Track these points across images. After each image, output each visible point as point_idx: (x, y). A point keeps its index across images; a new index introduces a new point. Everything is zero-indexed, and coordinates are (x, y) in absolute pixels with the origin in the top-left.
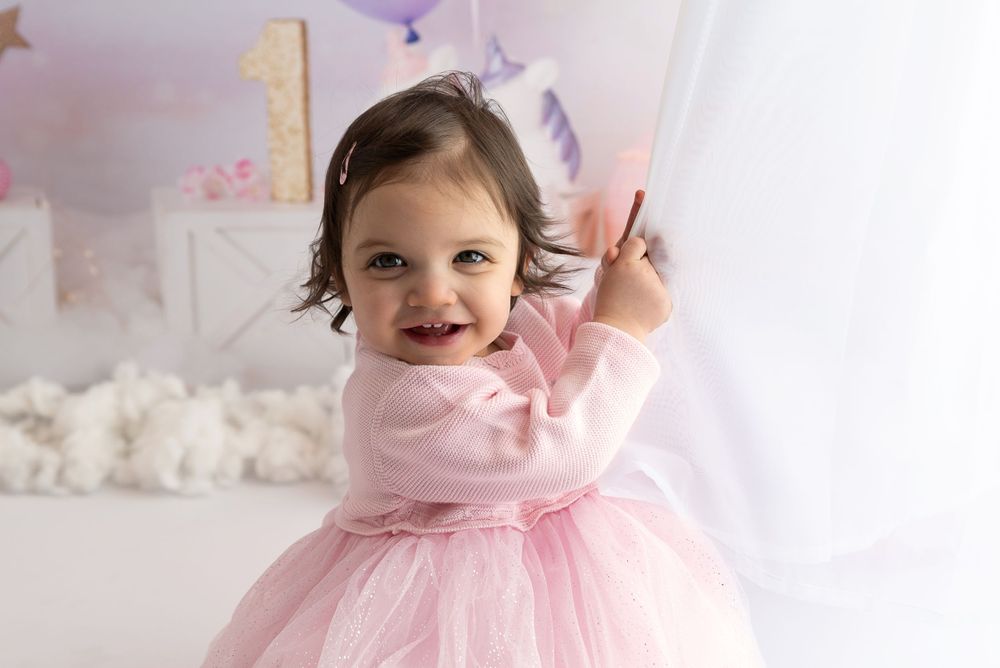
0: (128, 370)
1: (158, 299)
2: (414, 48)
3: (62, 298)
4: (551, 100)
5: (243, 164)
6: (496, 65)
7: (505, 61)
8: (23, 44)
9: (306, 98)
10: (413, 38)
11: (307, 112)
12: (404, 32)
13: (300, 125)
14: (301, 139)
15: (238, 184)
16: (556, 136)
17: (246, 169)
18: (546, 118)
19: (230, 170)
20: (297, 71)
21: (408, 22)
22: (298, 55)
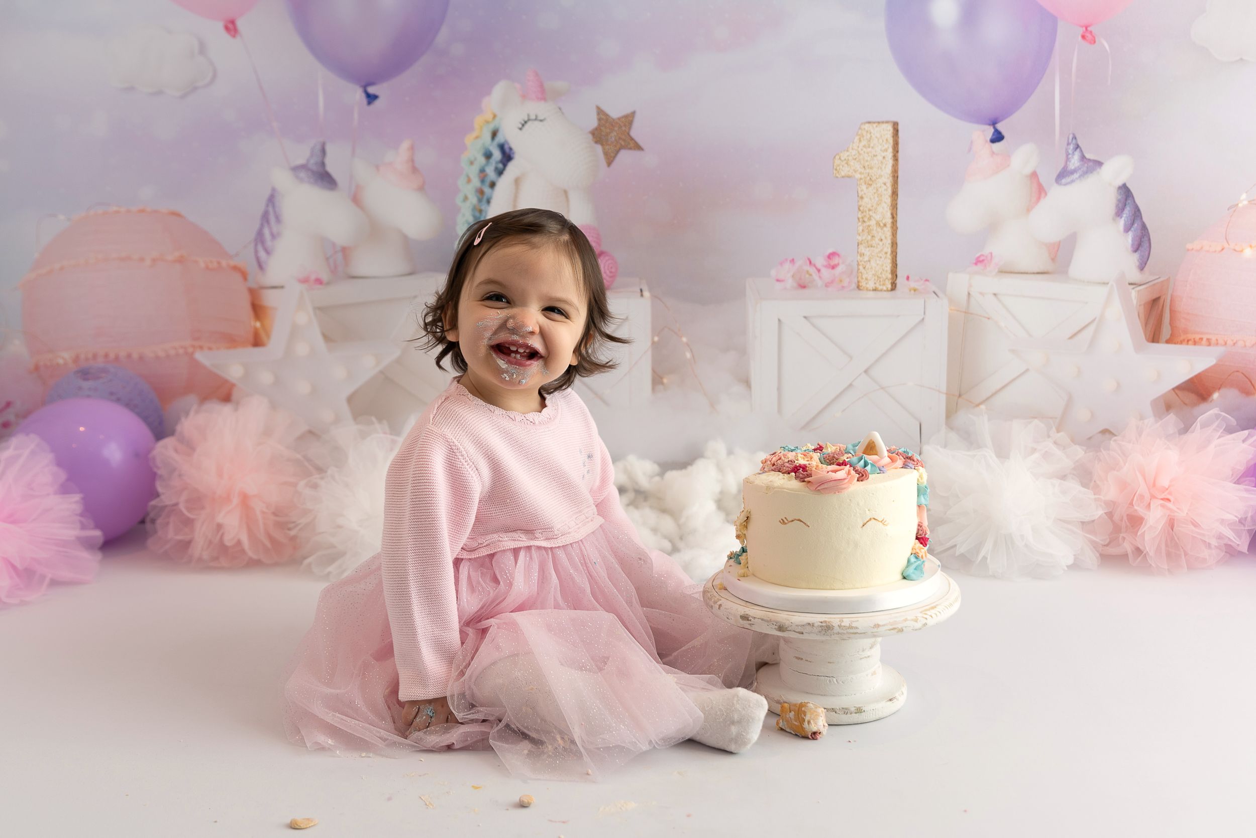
0: (718, 447)
1: (747, 383)
2: (997, 146)
3: (657, 380)
4: (1125, 193)
5: (831, 256)
6: (1075, 161)
7: (1083, 158)
8: (638, 147)
9: (895, 193)
10: (998, 137)
11: (894, 207)
12: (990, 131)
13: (889, 220)
14: (888, 231)
15: (826, 273)
16: (1127, 229)
17: (835, 261)
18: (1119, 213)
19: (820, 261)
20: (888, 169)
21: (994, 123)
22: (889, 154)
